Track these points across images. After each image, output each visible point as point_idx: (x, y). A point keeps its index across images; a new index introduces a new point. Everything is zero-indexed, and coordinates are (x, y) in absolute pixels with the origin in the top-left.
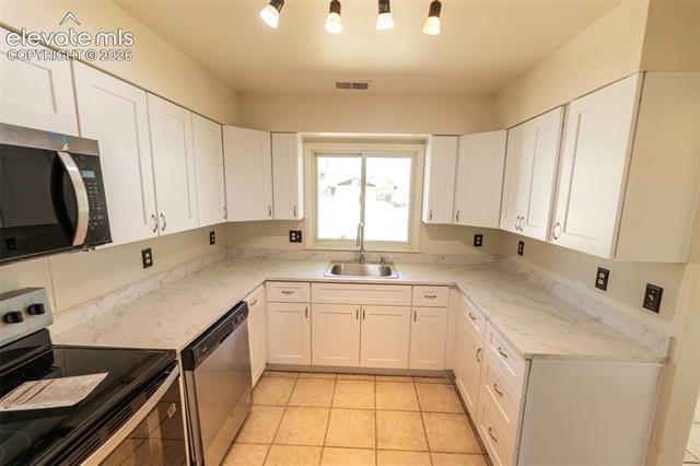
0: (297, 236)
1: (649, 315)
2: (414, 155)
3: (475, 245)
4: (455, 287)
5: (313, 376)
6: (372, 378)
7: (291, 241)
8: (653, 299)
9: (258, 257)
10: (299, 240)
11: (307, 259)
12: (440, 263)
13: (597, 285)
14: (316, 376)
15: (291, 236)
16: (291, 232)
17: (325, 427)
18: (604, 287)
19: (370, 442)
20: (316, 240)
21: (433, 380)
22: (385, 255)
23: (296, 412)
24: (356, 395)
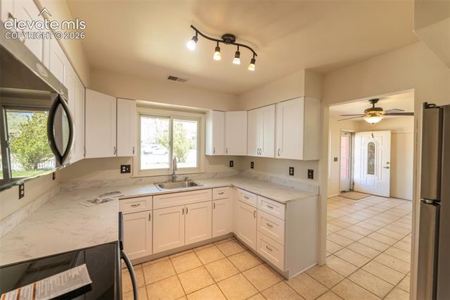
0: (126, 169)
1: (310, 181)
2: (199, 120)
3: (231, 166)
4: (232, 186)
5: (153, 262)
6: (192, 251)
7: (122, 172)
8: (311, 174)
9: (92, 187)
10: (129, 171)
11: (134, 184)
12: (215, 177)
13: (290, 174)
14: (154, 261)
15: (122, 169)
16: (122, 166)
17: (180, 285)
18: (293, 174)
19: (211, 282)
20: (140, 171)
21: (223, 241)
22: (187, 176)
23: (154, 286)
24: (187, 263)
